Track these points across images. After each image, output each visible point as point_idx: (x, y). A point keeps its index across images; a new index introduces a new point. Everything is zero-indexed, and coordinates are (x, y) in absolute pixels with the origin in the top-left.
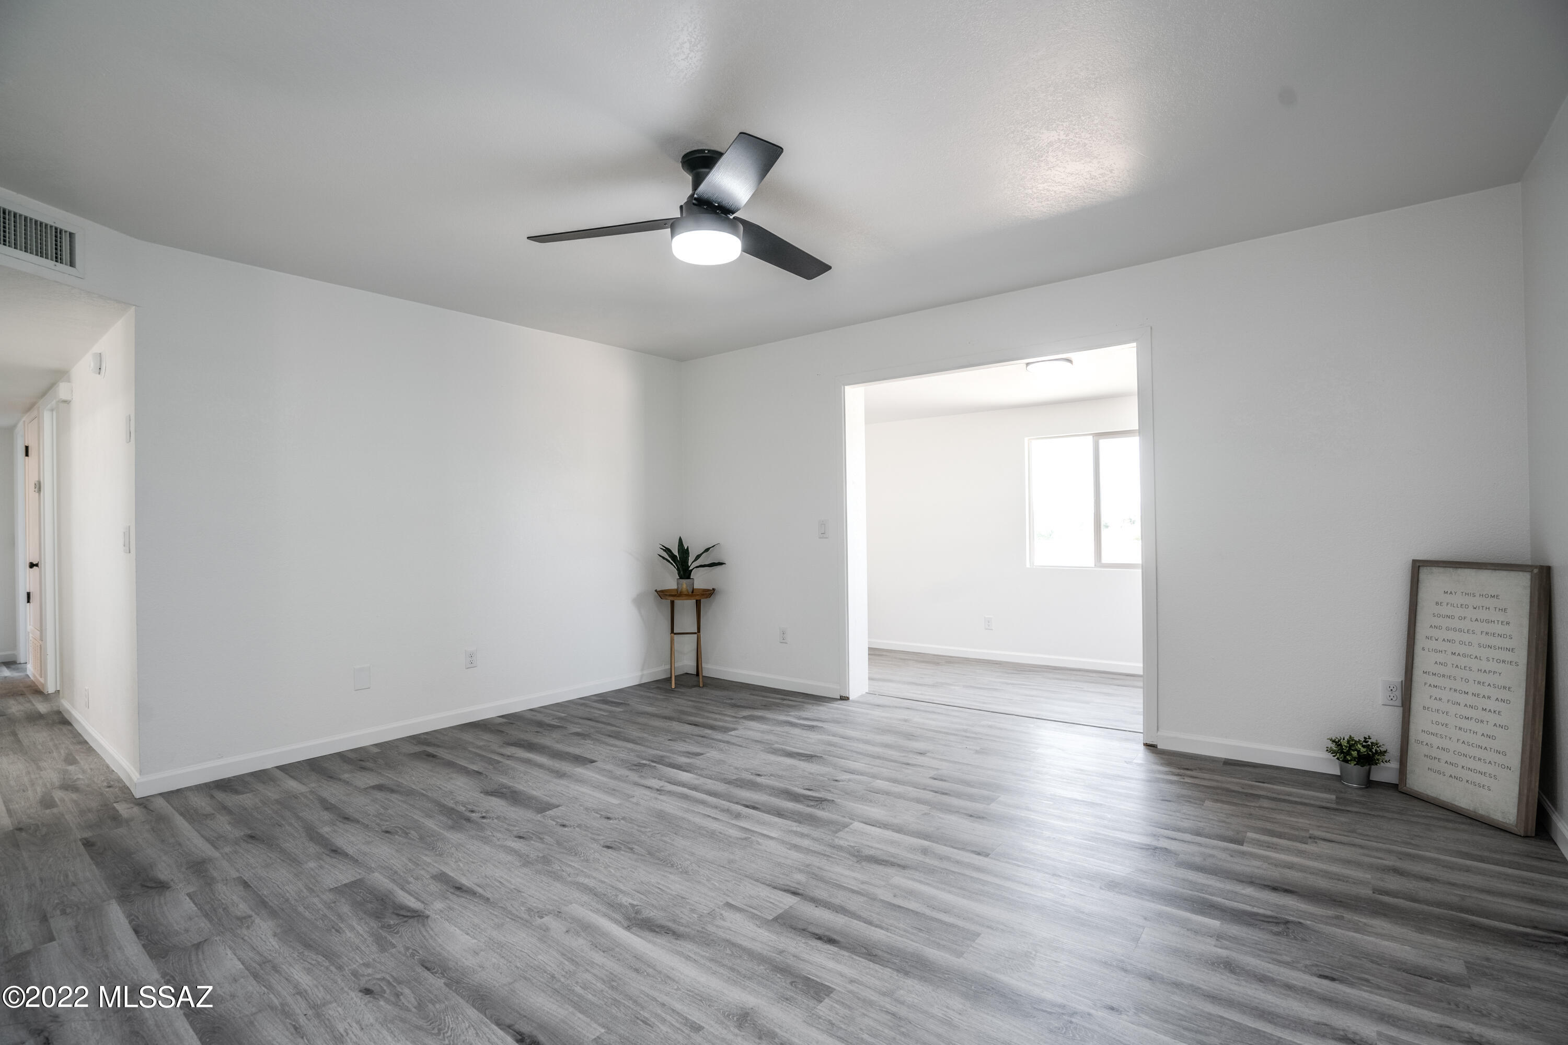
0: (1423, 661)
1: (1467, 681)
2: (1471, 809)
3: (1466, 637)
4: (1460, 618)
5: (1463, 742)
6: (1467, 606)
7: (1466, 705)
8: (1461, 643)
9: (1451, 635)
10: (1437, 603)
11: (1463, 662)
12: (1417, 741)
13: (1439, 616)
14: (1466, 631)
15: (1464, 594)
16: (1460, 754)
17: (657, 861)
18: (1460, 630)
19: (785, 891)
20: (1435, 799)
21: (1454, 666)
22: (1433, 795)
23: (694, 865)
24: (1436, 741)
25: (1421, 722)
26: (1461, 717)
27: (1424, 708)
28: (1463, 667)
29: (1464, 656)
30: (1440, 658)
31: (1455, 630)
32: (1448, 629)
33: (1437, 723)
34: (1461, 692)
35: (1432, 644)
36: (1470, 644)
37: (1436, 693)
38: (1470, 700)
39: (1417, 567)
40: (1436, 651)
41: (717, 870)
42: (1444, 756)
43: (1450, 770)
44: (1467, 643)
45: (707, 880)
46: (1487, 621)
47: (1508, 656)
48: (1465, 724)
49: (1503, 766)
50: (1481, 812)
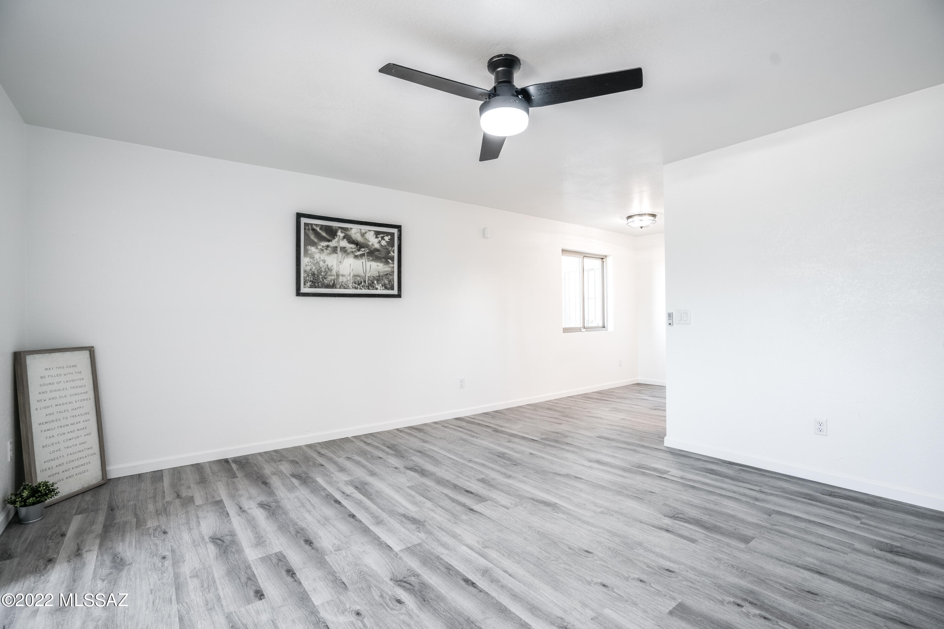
0: (37, 417)
1: (67, 418)
2: (81, 488)
3: (62, 393)
4: (58, 383)
5: (71, 454)
6: (60, 375)
7: (68, 432)
8: (60, 397)
9: (53, 395)
10: (42, 377)
11: (62, 408)
12: (42, 471)
13: (44, 385)
14: (62, 389)
15: (58, 368)
16: (70, 462)
17: (549, 536)
18: (59, 390)
19: (476, 511)
21: (58, 412)
23: (525, 531)
24: (52, 464)
25: (42, 457)
26: (67, 440)
27: (43, 446)
28: (63, 411)
29: (63, 404)
30: (48, 411)
31: (55, 391)
32: (51, 392)
33: (53, 451)
34: (64, 426)
35: (43, 404)
36: (66, 396)
37: (49, 433)
38: (70, 428)
39: (17, 357)
40: (45, 407)
41: (511, 526)
42: (61, 469)
43: (67, 474)
44: (64, 397)
45: (517, 521)
46: (73, 381)
47: (85, 396)
48: (69, 443)
49: (92, 455)
50: (86, 486)
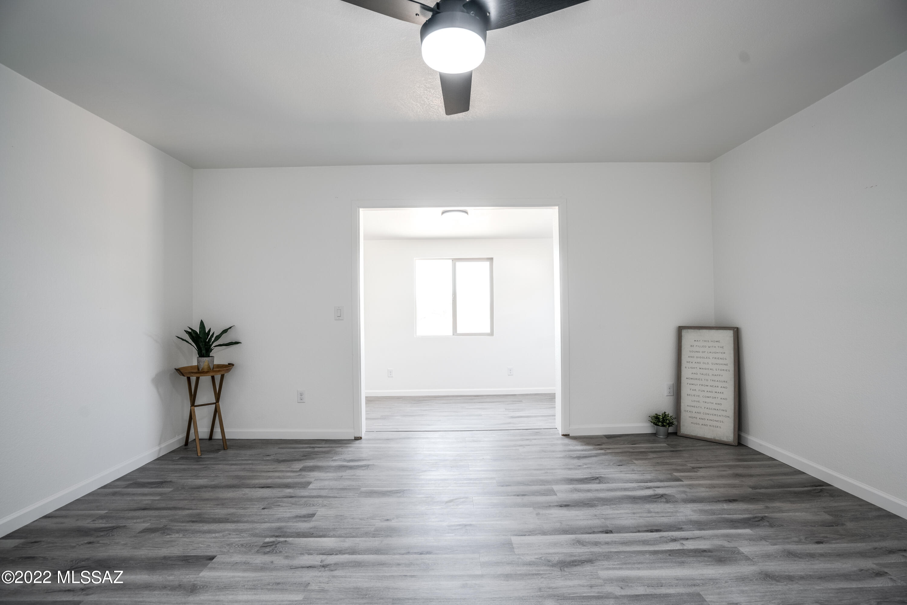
0: (686, 373)
1: (707, 380)
2: (712, 438)
3: (706, 361)
4: (703, 352)
5: (707, 408)
6: (705, 347)
7: (707, 391)
8: (704, 363)
9: (699, 360)
10: (691, 346)
11: (705, 372)
12: (685, 411)
13: (693, 352)
14: (706, 358)
15: (704, 341)
16: (706, 414)
18: (703, 358)
20: (695, 436)
21: (701, 374)
22: (695, 435)
24: (694, 410)
25: (686, 402)
26: (706, 397)
27: (688, 395)
28: (705, 374)
29: (705, 369)
30: (694, 371)
31: (700, 357)
32: (697, 357)
33: (694, 401)
34: (705, 386)
35: (690, 365)
36: (708, 363)
37: (693, 387)
38: (709, 389)
39: (680, 330)
40: (692, 368)
42: (699, 416)
43: (701, 422)
44: (706, 363)
46: (715, 353)
47: (725, 367)
48: (708, 400)
49: (726, 416)
50: (717, 438)
